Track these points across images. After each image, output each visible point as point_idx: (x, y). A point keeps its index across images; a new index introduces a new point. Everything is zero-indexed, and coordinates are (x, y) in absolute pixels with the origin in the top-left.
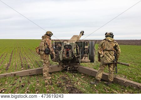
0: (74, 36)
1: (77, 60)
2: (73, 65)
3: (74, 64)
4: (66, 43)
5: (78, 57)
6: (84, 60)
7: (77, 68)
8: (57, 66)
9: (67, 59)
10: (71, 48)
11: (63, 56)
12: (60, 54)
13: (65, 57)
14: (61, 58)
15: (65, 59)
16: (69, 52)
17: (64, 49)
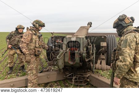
0: (82, 27)
1: (87, 66)
2: (82, 74)
3: (83, 71)
4: (71, 38)
5: (89, 61)
6: (100, 66)
7: (87, 78)
8: (56, 72)
9: (72, 65)
10: (79, 47)
11: (64, 60)
12: (59, 58)
13: (68, 62)
14: (60, 65)
15: (68, 65)
16: (76, 54)
17: (67, 49)
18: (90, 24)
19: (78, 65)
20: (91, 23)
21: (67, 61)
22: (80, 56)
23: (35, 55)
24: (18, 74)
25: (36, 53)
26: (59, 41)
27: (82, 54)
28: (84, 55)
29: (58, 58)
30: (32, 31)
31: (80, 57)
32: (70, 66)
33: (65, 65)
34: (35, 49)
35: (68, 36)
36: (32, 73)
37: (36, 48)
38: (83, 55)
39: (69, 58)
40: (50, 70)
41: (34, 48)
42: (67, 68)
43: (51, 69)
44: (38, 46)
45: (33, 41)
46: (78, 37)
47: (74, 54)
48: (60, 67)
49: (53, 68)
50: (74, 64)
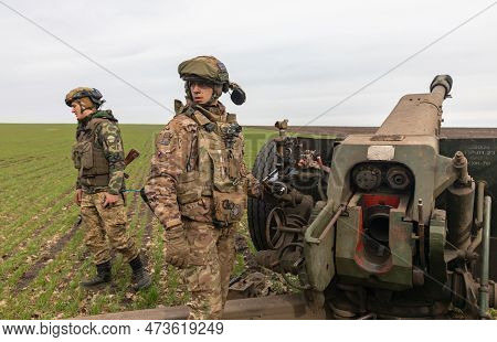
4: (365, 147)
8: (288, 304)
9: (373, 276)
10: (409, 192)
11: (334, 249)
12: (315, 240)
13: (353, 261)
14: (318, 271)
15: (352, 274)
16: (392, 227)
17: (346, 198)
18: (443, 85)
19: (402, 280)
20: (449, 79)
21: (348, 256)
22: (414, 236)
23: (217, 225)
24: (129, 296)
25: (220, 217)
26: (309, 159)
27: (427, 227)
28: (439, 231)
29: (309, 237)
30: (192, 117)
31: (417, 241)
32: (364, 279)
33: (340, 272)
34: (211, 197)
35: (350, 140)
36: (205, 308)
37: (216, 194)
38: (433, 229)
39: (358, 240)
40: (256, 290)
41: (208, 193)
42: (342, 287)
43: (262, 286)
44: (227, 181)
45: (201, 160)
46: (404, 142)
47: (384, 222)
48: (316, 280)
49: (270, 284)
50: (385, 270)
